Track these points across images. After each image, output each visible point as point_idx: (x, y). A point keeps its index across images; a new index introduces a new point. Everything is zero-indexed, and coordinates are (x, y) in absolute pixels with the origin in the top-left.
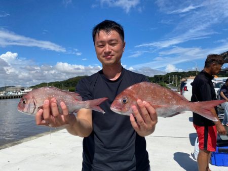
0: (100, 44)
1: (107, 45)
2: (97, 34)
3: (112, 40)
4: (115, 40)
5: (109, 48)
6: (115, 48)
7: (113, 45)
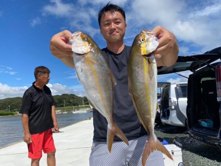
0: (107, 23)
1: (113, 23)
2: (103, 15)
3: (116, 19)
4: (119, 19)
5: (114, 25)
6: (120, 25)
7: (118, 23)
